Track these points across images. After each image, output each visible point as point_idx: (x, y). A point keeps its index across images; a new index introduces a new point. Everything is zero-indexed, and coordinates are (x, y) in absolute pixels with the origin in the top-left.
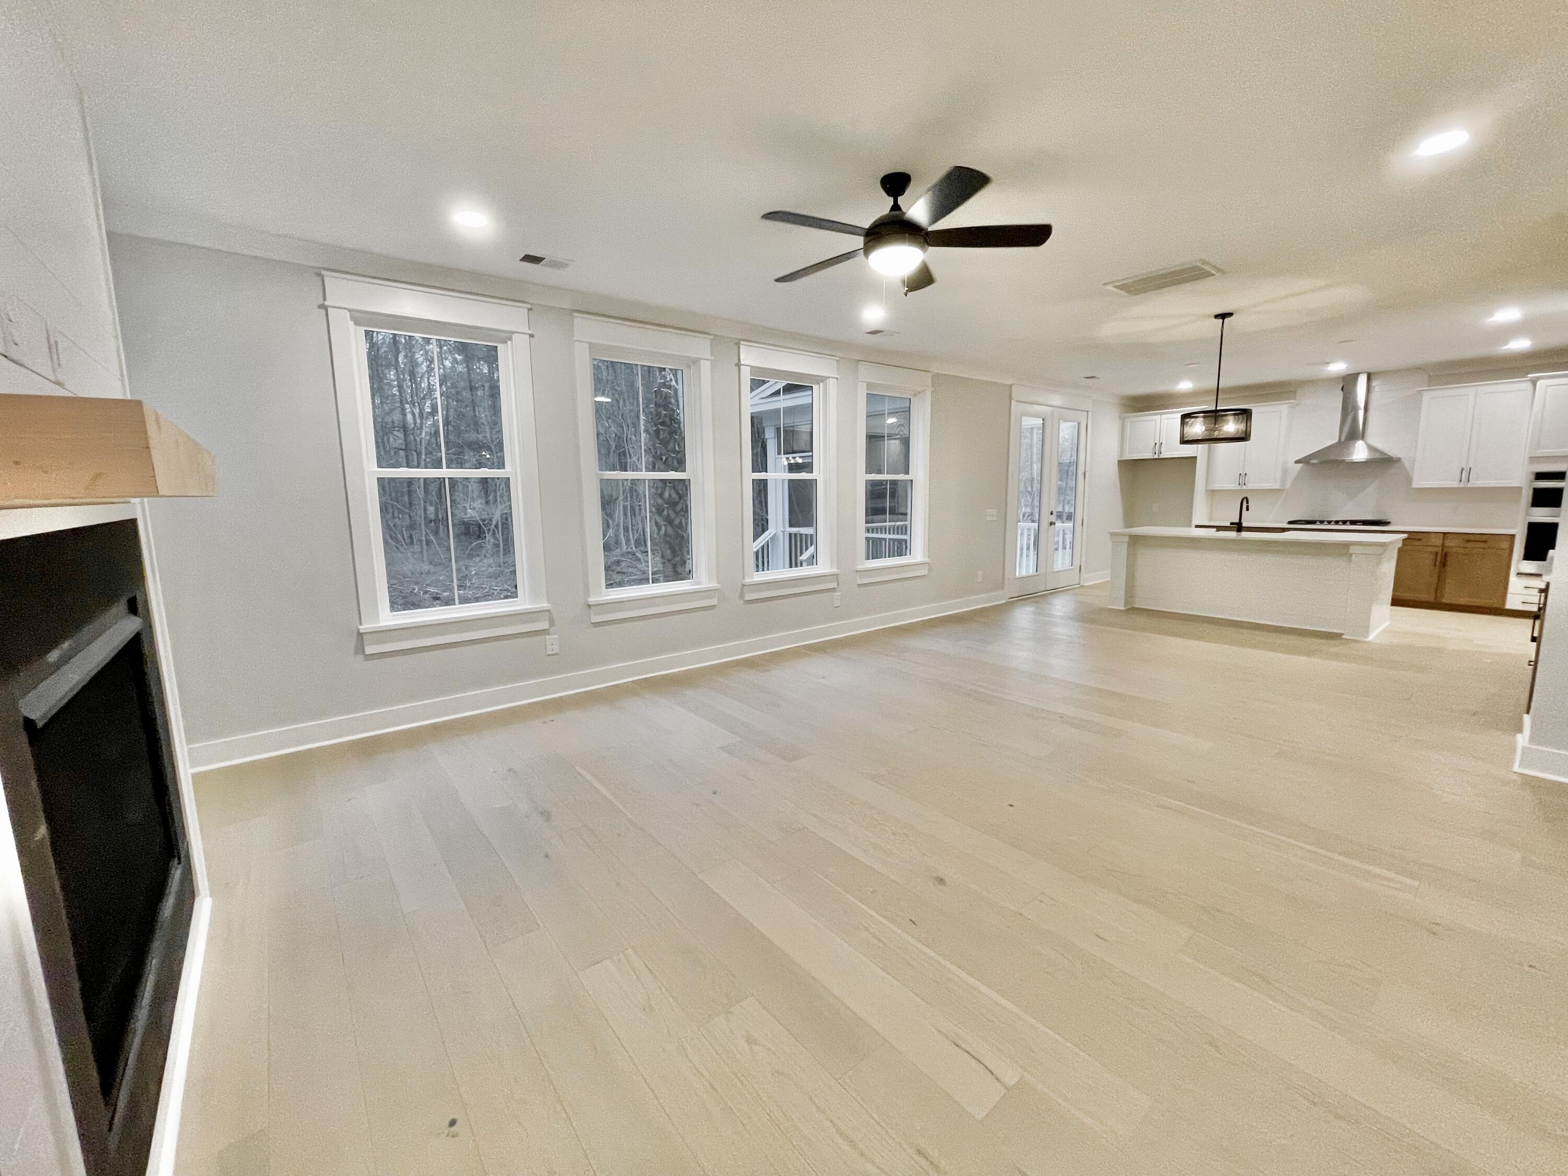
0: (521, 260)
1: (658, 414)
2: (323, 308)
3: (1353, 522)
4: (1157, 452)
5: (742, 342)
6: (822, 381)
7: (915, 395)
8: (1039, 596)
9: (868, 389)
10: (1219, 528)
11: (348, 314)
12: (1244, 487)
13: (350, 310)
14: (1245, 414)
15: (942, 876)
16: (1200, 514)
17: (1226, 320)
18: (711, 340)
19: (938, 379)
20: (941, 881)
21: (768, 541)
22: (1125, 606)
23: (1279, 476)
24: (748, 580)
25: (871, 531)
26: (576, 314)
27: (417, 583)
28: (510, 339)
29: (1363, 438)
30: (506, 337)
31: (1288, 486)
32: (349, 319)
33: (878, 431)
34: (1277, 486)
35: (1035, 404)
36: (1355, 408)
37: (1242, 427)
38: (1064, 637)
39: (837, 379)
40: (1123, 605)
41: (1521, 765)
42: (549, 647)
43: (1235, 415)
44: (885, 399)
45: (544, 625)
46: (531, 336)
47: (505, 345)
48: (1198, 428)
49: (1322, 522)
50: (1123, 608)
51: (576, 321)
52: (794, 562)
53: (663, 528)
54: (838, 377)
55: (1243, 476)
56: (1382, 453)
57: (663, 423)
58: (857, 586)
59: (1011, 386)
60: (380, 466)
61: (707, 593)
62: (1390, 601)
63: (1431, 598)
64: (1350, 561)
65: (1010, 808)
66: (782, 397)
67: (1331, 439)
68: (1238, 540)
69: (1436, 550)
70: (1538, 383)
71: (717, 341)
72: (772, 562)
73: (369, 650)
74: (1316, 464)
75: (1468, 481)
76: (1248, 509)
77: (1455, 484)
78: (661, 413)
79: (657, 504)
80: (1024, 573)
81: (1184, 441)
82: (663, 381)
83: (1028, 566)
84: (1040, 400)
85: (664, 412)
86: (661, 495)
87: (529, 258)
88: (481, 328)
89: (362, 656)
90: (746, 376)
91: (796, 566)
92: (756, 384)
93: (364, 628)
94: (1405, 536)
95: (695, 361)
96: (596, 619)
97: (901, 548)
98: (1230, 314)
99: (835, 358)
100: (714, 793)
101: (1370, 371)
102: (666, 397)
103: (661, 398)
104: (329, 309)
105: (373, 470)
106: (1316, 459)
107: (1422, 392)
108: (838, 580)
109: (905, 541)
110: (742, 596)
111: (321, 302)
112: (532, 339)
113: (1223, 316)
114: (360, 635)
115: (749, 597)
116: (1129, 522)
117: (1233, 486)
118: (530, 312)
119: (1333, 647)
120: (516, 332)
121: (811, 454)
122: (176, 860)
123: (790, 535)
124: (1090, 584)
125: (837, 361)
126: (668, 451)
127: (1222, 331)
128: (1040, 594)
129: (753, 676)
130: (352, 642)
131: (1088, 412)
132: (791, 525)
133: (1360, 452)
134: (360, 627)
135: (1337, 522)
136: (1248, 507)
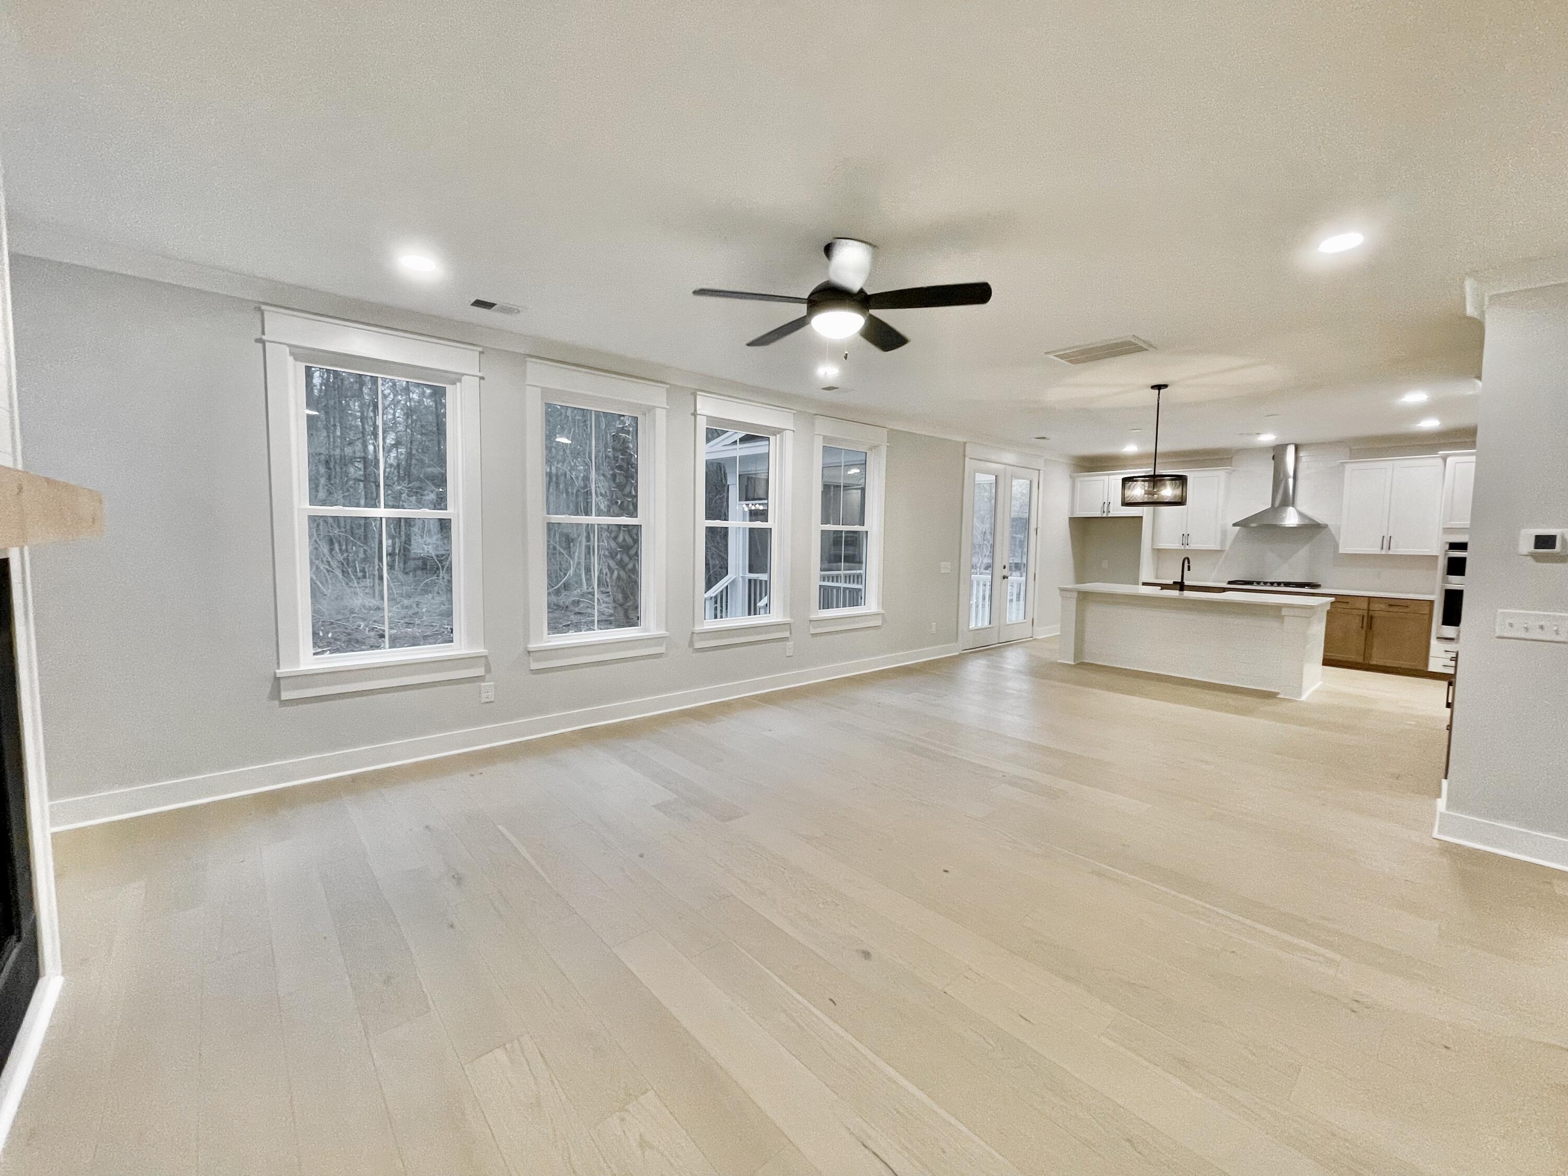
0: (472, 305)
1: (616, 459)
2: (260, 343)
3: (1287, 584)
4: (1105, 510)
5: (698, 393)
6: (779, 433)
7: (870, 449)
8: (992, 649)
9: (824, 442)
10: (1164, 587)
11: (288, 349)
12: (1187, 547)
13: (289, 345)
14: (1181, 480)
15: (868, 949)
16: (1147, 574)
17: (1161, 391)
18: (667, 389)
19: (893, 435)
20: (867, 955)
21: (727, 586)
22: (1074, 662)
23: (1219, 538)
24: (698, 628)
25: (826, 580)
26: (528, 359)
27: (364, 620)
28: (460, 381)
29: (1293, 505)
30: (456, 379)
31: (1227, 548)
32: (288, 354)
33: (834, 481)
34: (1217, 547)
35: (988, 462)
36: (1286, 477)
37: (1178, 492)
38: (1015, 692)
39: (794, 431)
40: (1073, 660)
41: (1440, 832)
42: (484, 695)
43: (1172, 480)
44: (841, 453)
45: (480, 671)
46: (482, 378)
47: (455, 386)
48: (1138, 491)
49: (1258, 583)
50: (1072, 663)
51: (529, 364)
52: (752, 609)
53: (616, 573)
54: (794, 429)
55: (1185, 536)
56: (1310, 519)
57: (620, 468)
58: (810, 636)
59: (965, 443)
60: (312, 503)
61: (658, 640)
62: (1321, 662)
63: (1360, 660)
64: (1283, 622)
65: (945, 873)
66: (738, 446)
67: (1264, 504)
68: (1179, 599)
69: (1361, 612)
70: (1448, 460)
71: (673, 391)
72: (731, 608)
73: (285, 696)
74: (1254, 527)
75: (1389, 549)
76: (1189, 570)
77: (1376, 550)
78: (618, 457)
79: (611, 547)
80: (980, 625)
81: (1126, 503)
82: (621, 426)
83: (983, 620)
84: (993, 458)
85: (621, 457)
86: (615, 538)
87: (479, 303)
88: (432, 369)
89: (277, 702)
90: (702, 425)
91: (755, 614)
92: (712, 434)
93: (283, 671)
94: (1333, 599)
95: (651, 409)
96: (534, 666)
97: (855, 598)
98: (1165, 386)
99: (792, 411)
100: (641, 856)
101: (1298, 442)
102: (623, 443)
103: (619, 443)
104: (267, 343)
105: (304, 507)
106: (1254, 523)
107: (1345, 465)
108: (790, 629)
109: (860, 590)
110: (691, 644)
111: (259, 335)
112: (482, 381)
113: (1159, 387)
114: (277, 680)
115: (698, 645)
116: (1079, 579)
117: (1177, 545)
118: (481, 355)
119: (1267, 706)
120: (466, 375)
121: (766, 501)
122: (14, 938)
123: (750, 581)
124: (1041, 637)
125: (794, 414)
126: (624, 495)
127: (1158, 401)
128: (991, 646)
129: (698, 729)
130: (267, 688)
131: (1039, 470)
132: (750, 571)
133: (1291, 518)
134: (277, 671)
135: (1272, 584)
136: (1189, 567)
